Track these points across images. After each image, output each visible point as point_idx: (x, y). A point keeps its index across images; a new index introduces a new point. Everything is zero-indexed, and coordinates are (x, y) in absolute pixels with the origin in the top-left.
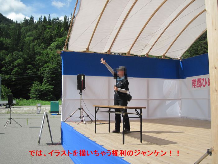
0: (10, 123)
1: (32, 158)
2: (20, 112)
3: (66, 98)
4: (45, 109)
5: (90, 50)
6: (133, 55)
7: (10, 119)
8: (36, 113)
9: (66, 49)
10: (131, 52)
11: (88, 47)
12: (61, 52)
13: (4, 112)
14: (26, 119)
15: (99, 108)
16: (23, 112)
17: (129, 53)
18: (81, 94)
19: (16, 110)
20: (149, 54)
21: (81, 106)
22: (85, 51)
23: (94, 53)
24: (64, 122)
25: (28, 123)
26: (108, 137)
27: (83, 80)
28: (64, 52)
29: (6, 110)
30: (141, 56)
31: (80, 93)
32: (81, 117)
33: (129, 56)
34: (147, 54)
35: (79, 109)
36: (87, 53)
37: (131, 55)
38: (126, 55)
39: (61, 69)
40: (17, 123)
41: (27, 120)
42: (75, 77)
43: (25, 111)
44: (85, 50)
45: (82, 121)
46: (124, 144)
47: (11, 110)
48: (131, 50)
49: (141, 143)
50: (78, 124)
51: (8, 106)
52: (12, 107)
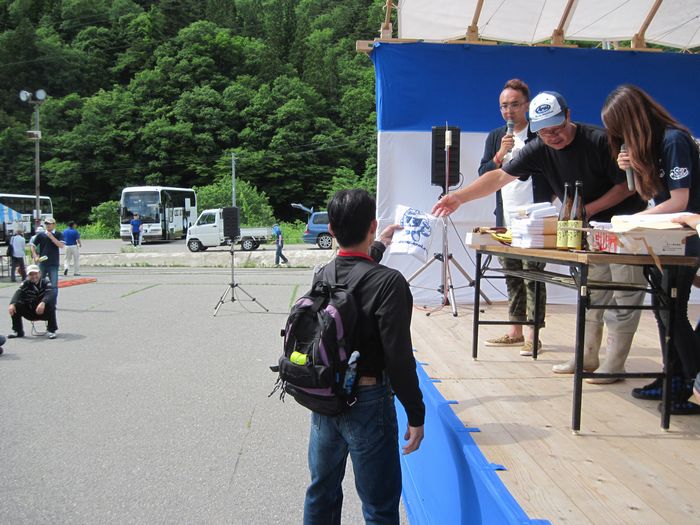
3: (390, 218)
5: (481, 34)
6: (661, 47)
7: (233, 286)
9: (390, 35)
10: (649, 37)
11: (475, 22)
12: (370, 45)
13: (235, 264)
14: (294, 287)
15: (490, 258)
16: (293, 263)
17: (639, 38)
21: (445, 248)
22: (464, 39)
23: (498, 42)
25: (293, 298)
27: (450, 148)
28: (383, 45)
29: (242, 258)
30: (691, 49)
32: (442, 290)
33: (640, 52)
35: (438, 257)
36: (472, 46)
37: (649, 45)
38: (626, 48)
40: (254, 300)
41: (296, 289)
44: (463, 33)
45: (447, 303)
46: (580, 432)
47: (258, 258)
48: (647, 25)
49: (663, 430)
50: (428, 315)
51: (248, 245)
52: (261, 247)
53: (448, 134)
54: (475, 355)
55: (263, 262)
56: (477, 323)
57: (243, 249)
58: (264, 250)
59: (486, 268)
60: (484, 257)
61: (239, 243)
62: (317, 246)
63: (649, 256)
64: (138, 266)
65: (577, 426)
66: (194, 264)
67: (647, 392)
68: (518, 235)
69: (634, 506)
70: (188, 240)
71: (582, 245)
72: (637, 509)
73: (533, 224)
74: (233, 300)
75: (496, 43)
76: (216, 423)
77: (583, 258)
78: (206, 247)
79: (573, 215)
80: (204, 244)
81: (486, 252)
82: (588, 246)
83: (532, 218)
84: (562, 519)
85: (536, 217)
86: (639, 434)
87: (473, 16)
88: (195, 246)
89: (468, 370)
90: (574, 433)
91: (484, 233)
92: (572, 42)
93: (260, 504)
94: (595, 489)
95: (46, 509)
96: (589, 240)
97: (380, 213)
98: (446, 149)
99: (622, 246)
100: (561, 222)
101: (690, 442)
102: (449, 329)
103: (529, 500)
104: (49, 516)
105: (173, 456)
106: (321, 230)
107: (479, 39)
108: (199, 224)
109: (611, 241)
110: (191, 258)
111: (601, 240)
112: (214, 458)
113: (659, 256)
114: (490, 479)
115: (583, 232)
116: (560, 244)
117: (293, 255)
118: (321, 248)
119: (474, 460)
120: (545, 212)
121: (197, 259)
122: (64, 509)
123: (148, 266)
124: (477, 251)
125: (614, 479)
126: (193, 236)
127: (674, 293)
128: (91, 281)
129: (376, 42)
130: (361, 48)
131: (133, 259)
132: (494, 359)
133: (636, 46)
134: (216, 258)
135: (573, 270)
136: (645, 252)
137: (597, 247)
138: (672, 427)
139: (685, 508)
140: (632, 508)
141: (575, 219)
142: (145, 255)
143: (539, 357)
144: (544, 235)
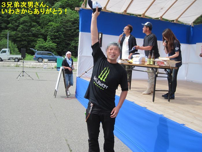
0: (23, 76)
1: (53, 110)
2: (28, 66)
3: (82, 55)
4: (51, 65)
5: (107, 9)
6: (148, 17)
8: (43, 68)
9: (84, 7)
10: (146, 14)
11: (106, 6)
12: (79, 9)
13: (13, 66)
14: (35, 73)
16: (31, 66)
17: (144, 14)
20: (163, 17)
22: (103, 10)
23: (111, 12)
24: (79, 77)
25: (38, 76)
26: (133, 94)
27: (100, 38)
28: (83, 9)
29: (15, 64)
30: (155, 19)
33: (143, 18)
34: (161, 17)
36: (104, 12)
37: (146, 16)
39: (79, 25)
40: (29, 76)
41: (37, 74)
43: (32, 65)
47: (20, 64)
48: (146, 11)
49: (169, 102)
51: (17, 60)
52: (20, 61)
53: (100, 34)
57: (15, 61)
61: (14, 59)
62: (37, 61)
63: (169, 67)
65: (154, 101)
68: (135, 61)
71: (154, 64)
73: (140, 59)
78: (3, 60)
80: (3, 59)
85: (140, 57)
87: (105, 4)
90: (153, 102)
91: (123, 60)
92: (128, 14)
99: (165, 64)
100: (148, 59)
106: (39, 57)
108: (1, 53)
109: (162, 63)
111: (159, 63)
113: (171, 67)
114: (146, 109)
115: (154, 61)
116: (148, 63)
117: (31, 64)
118: (39, 62)
125: (167, 109)
130: (76, 9)
134: (6, 64)
136: (169, 66)
141: (152, 58)
143: (131, 89)
144: (142, 61)
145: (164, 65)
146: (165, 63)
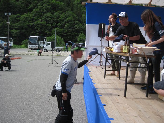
3: (88, 45)
6: (155, 6)
7: (53, 60)
9: (90, 1)
10: (152, 3)
12: (85, 3)
13: (55, 55)
17: (150, 3)
18: (101, 42)
19: (63, 53)
21: (101, 52)
22: (108, 2)
23: (116, 3)
24: (86, 65)
27: (103, 28)
28: (88, 3)
29: (56, 54)
30: (162, 7)
31: (100, 40)
32: (100, 62)
33: (150, 7)
35: (99, 54)
36: (109, 4)
37: (152, 5)
38: (147, 6)
42: (97, 26)
46: (126, 97)
47: (60, 54)
49: (146, 97)
50: (96, 68)
51: (58, 51)
52: (61, 51)
53: (102, 25)
54: (105, 78)
55: (61, 55)
56: (106, 70)
57: (57, 52)
58: (62, 52)
59: (108, 57)
60: (108, 54)
61: (56, 50)
64: (32, 55)
66: (45, 55)
67: (144, 88)
68: (115, 49)
69: (135, 115)
70: (44, 49)
71: (129, 52)
72: (136, 116)
73: (118, 47)
74: (53, 63)
75: (115, 4)
76: (45, 92)
77: (128, 55)
79: (127, 45)
80: (48, 50)
81: (108, 53)
82: (130, 52)
83: (118, 45)
84: (117, 118)
85: (119, 45)
86: (140, 98)
88: (45, 50)
89: (103, 81)
90: (124, 97)
91: (108, 49)
93: (53, 111)
94: (127, 111)
95: (2, 111)
96: (130, 51)
97: (86, 43)
98: (102, 29)
100: (124, 47)
101: (152, 100)
102: (100, 72)
103: (110, 113)
104: (3, 112)
105: (34, 99)
107: (111, 3)
108: (46, 45)
109: (135, 51)
110: (45, 53)
111: (133, 51)
112: (43, 100)
114: (102, 108)
115: (129, 49)
116: (124, 52)
119: (99, 103)
120: (121, 44)
121: (46, 54)
122: (6, 111)
123: (34, 55)
124: (106, 53)
125: (132, 109)
126: (45, 48)
127: (150, 64)
128: (20, 58)
129: (86, 3)
130: (83, 4)
131: (31, 53)
132: (109, 79)
133: (149, 5)
134: (50, 53)
135: (126, 58)
137: (132, 53)
138: (149, 97)
139: (147, 117)
140: (135, 116)
141: (127, 46)
142: (33, 52)
143: (120, 79)
144: (121, 49)
145: (137, 53)
146: (138, 51)
